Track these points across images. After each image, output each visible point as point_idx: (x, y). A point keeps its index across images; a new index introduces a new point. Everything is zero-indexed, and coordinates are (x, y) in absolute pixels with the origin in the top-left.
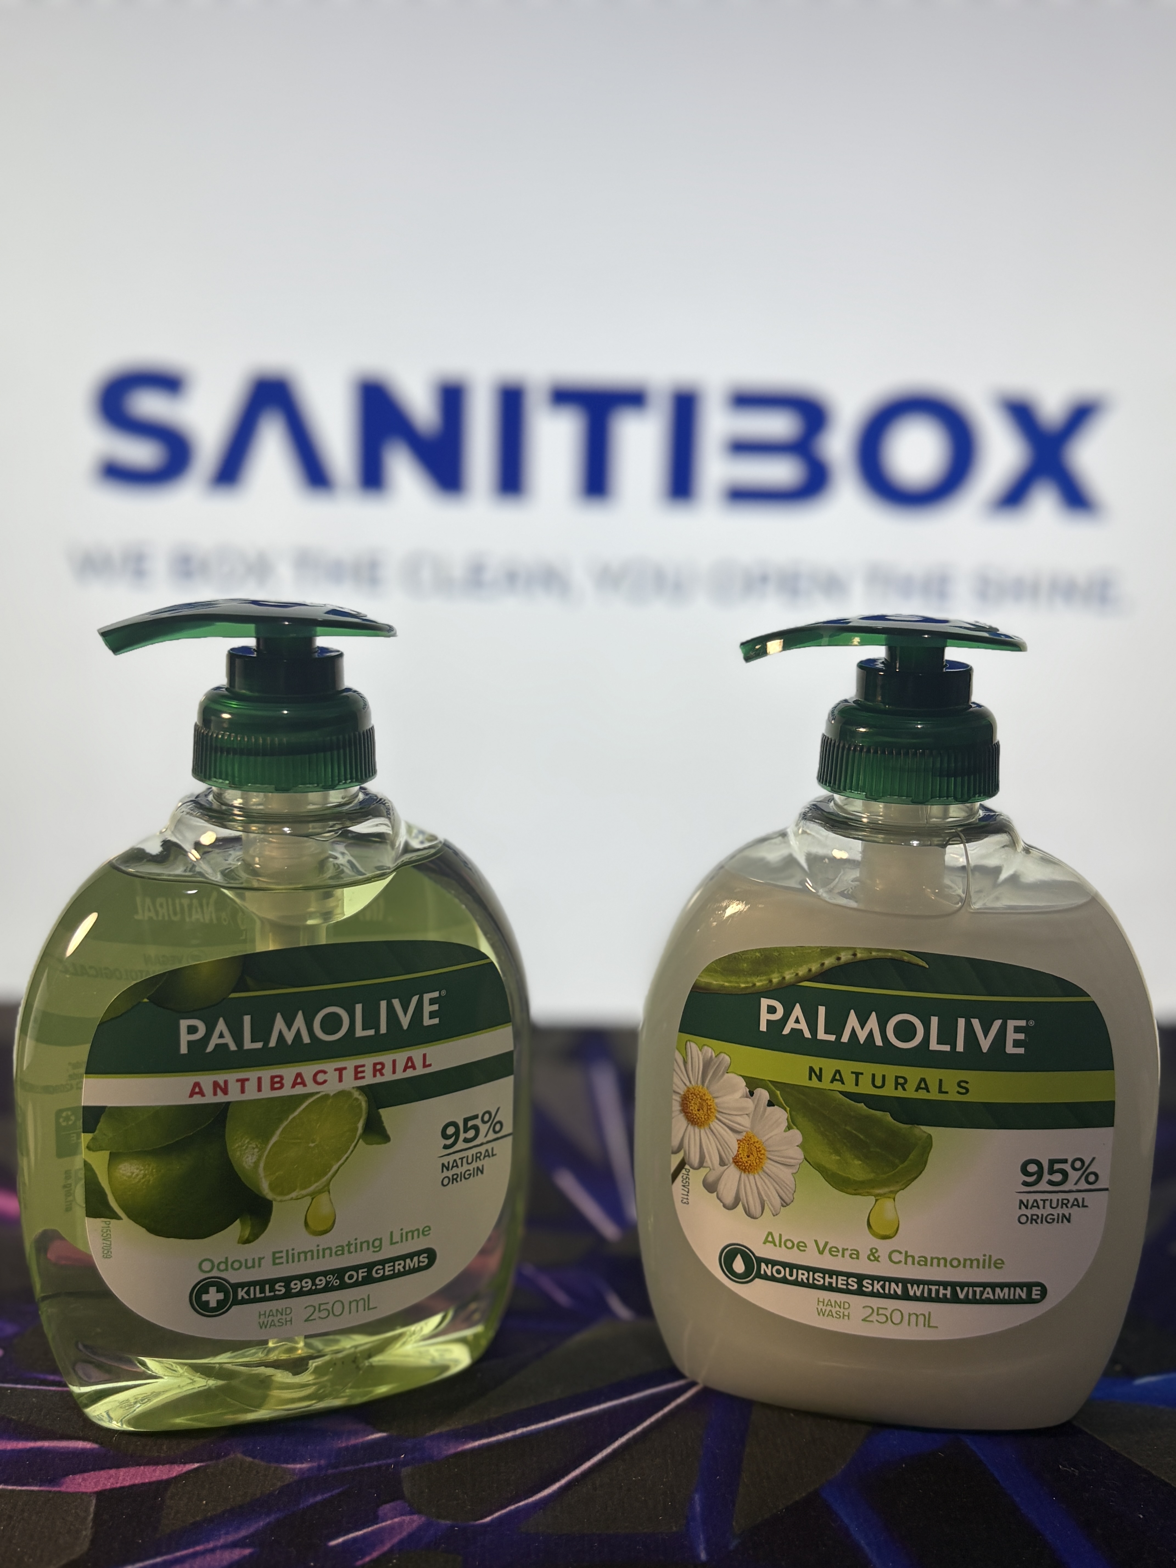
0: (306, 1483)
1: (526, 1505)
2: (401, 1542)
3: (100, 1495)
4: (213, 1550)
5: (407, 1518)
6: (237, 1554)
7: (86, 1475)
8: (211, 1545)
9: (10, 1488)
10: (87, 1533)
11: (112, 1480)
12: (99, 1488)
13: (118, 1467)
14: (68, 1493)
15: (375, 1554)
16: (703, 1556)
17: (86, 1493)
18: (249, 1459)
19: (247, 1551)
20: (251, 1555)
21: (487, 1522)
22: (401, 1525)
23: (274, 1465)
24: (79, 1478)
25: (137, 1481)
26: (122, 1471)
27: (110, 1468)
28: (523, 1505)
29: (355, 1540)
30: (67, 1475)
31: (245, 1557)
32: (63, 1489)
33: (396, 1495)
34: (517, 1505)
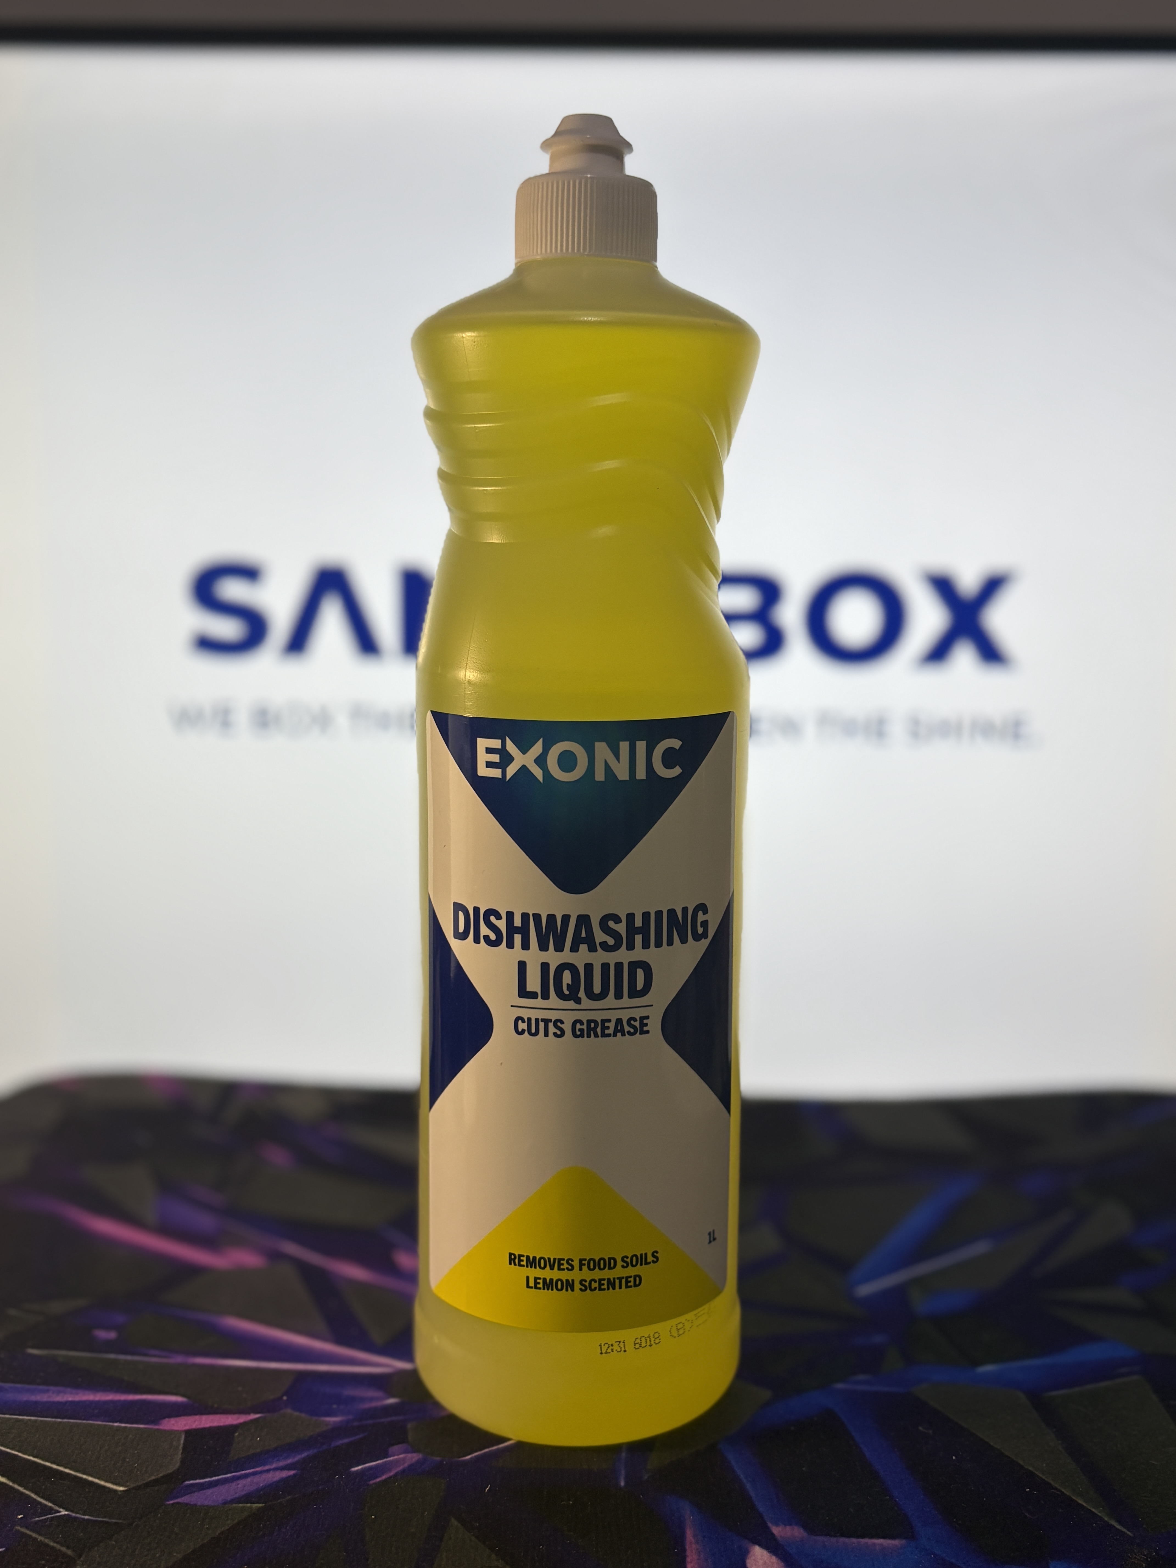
0: (337, 1431)
1: (498, 1449)
2: (403, 1471)
3: (188, 1433)
4: (268, 1471)
5: (410, 1455)
6: (285, 1474)
7: (177, 1419)
8: (267, 1467)
9: (123, 1425)
10: (179, 1457)
11: (196, 1423)
12: (187, 1428)
13: (202, 1413)
14: (165, 1430)
15: (384, 1477)
16: (622, 1484)
17: (178, 1431)
18: (296, 1414)
19: (292, 1473)
20: (294, 1475)
21: (467, 1459)
22: (404, 1459)
23: (314, 1418)
24: (173, 1421)
25: (215, 1424)
26: (204, 1417)
27: (196, 1414)
28: (495, 1449)
29: (370, 1468)
30: (164, 1418)
31: (290, 1476)
32: (161, 1427)
33: (403, 1440)
34: (491, 1449)
